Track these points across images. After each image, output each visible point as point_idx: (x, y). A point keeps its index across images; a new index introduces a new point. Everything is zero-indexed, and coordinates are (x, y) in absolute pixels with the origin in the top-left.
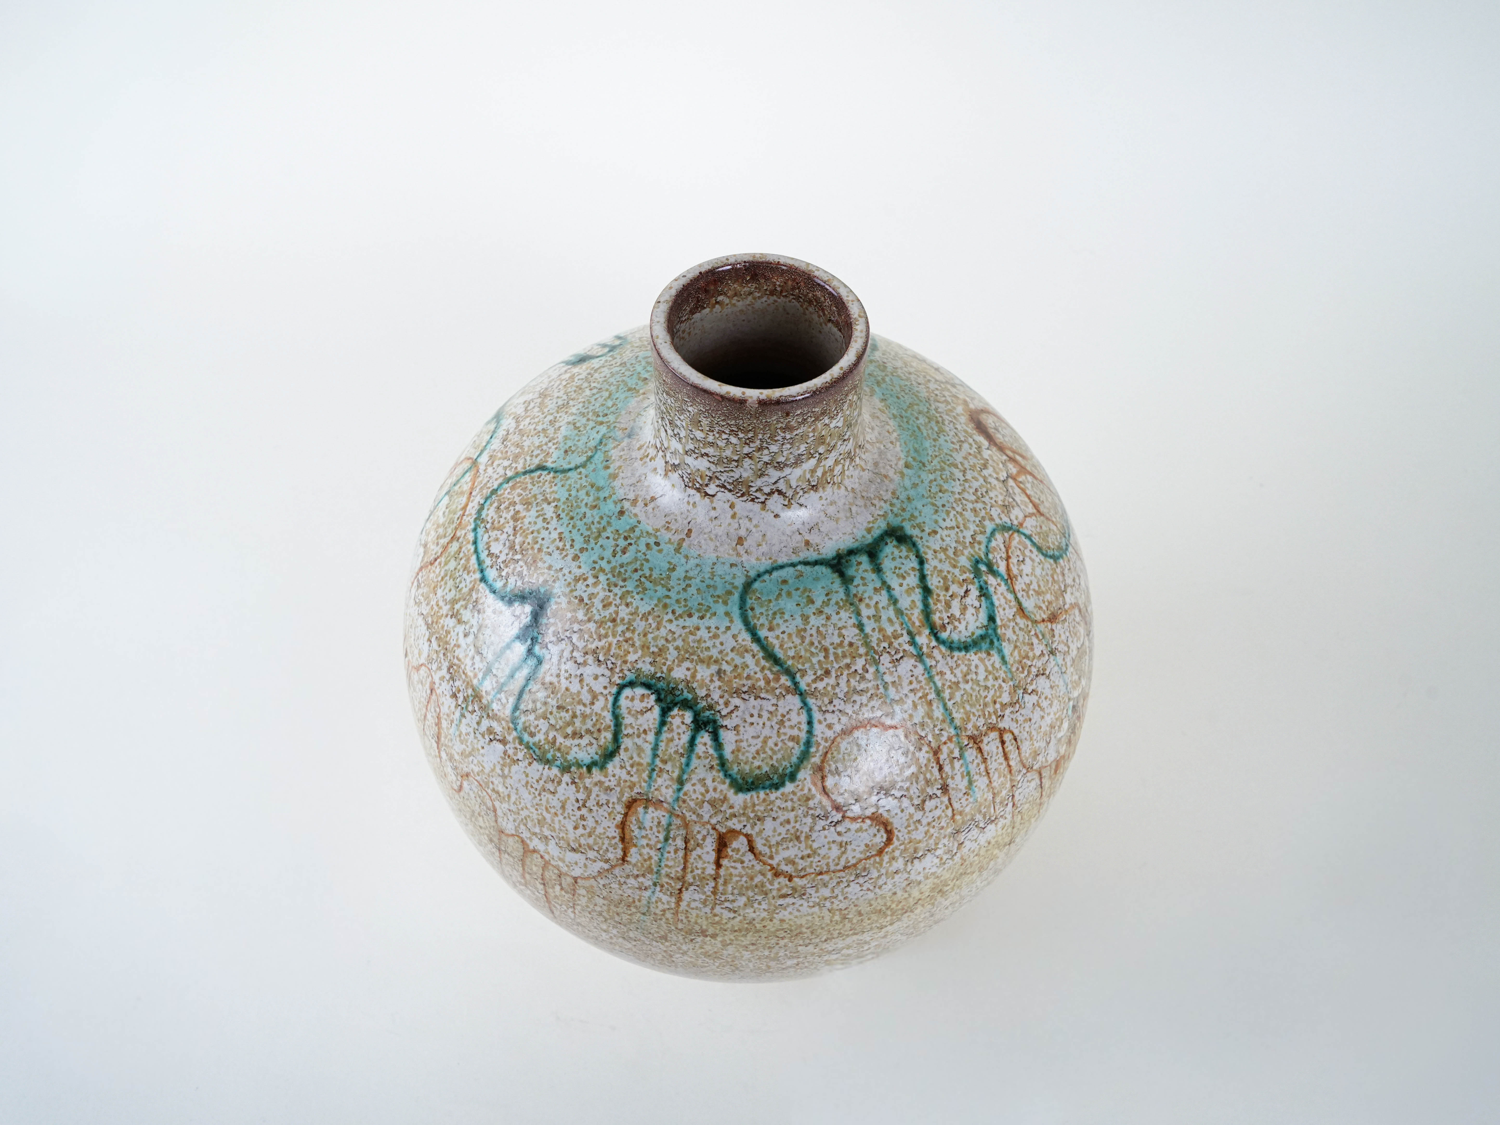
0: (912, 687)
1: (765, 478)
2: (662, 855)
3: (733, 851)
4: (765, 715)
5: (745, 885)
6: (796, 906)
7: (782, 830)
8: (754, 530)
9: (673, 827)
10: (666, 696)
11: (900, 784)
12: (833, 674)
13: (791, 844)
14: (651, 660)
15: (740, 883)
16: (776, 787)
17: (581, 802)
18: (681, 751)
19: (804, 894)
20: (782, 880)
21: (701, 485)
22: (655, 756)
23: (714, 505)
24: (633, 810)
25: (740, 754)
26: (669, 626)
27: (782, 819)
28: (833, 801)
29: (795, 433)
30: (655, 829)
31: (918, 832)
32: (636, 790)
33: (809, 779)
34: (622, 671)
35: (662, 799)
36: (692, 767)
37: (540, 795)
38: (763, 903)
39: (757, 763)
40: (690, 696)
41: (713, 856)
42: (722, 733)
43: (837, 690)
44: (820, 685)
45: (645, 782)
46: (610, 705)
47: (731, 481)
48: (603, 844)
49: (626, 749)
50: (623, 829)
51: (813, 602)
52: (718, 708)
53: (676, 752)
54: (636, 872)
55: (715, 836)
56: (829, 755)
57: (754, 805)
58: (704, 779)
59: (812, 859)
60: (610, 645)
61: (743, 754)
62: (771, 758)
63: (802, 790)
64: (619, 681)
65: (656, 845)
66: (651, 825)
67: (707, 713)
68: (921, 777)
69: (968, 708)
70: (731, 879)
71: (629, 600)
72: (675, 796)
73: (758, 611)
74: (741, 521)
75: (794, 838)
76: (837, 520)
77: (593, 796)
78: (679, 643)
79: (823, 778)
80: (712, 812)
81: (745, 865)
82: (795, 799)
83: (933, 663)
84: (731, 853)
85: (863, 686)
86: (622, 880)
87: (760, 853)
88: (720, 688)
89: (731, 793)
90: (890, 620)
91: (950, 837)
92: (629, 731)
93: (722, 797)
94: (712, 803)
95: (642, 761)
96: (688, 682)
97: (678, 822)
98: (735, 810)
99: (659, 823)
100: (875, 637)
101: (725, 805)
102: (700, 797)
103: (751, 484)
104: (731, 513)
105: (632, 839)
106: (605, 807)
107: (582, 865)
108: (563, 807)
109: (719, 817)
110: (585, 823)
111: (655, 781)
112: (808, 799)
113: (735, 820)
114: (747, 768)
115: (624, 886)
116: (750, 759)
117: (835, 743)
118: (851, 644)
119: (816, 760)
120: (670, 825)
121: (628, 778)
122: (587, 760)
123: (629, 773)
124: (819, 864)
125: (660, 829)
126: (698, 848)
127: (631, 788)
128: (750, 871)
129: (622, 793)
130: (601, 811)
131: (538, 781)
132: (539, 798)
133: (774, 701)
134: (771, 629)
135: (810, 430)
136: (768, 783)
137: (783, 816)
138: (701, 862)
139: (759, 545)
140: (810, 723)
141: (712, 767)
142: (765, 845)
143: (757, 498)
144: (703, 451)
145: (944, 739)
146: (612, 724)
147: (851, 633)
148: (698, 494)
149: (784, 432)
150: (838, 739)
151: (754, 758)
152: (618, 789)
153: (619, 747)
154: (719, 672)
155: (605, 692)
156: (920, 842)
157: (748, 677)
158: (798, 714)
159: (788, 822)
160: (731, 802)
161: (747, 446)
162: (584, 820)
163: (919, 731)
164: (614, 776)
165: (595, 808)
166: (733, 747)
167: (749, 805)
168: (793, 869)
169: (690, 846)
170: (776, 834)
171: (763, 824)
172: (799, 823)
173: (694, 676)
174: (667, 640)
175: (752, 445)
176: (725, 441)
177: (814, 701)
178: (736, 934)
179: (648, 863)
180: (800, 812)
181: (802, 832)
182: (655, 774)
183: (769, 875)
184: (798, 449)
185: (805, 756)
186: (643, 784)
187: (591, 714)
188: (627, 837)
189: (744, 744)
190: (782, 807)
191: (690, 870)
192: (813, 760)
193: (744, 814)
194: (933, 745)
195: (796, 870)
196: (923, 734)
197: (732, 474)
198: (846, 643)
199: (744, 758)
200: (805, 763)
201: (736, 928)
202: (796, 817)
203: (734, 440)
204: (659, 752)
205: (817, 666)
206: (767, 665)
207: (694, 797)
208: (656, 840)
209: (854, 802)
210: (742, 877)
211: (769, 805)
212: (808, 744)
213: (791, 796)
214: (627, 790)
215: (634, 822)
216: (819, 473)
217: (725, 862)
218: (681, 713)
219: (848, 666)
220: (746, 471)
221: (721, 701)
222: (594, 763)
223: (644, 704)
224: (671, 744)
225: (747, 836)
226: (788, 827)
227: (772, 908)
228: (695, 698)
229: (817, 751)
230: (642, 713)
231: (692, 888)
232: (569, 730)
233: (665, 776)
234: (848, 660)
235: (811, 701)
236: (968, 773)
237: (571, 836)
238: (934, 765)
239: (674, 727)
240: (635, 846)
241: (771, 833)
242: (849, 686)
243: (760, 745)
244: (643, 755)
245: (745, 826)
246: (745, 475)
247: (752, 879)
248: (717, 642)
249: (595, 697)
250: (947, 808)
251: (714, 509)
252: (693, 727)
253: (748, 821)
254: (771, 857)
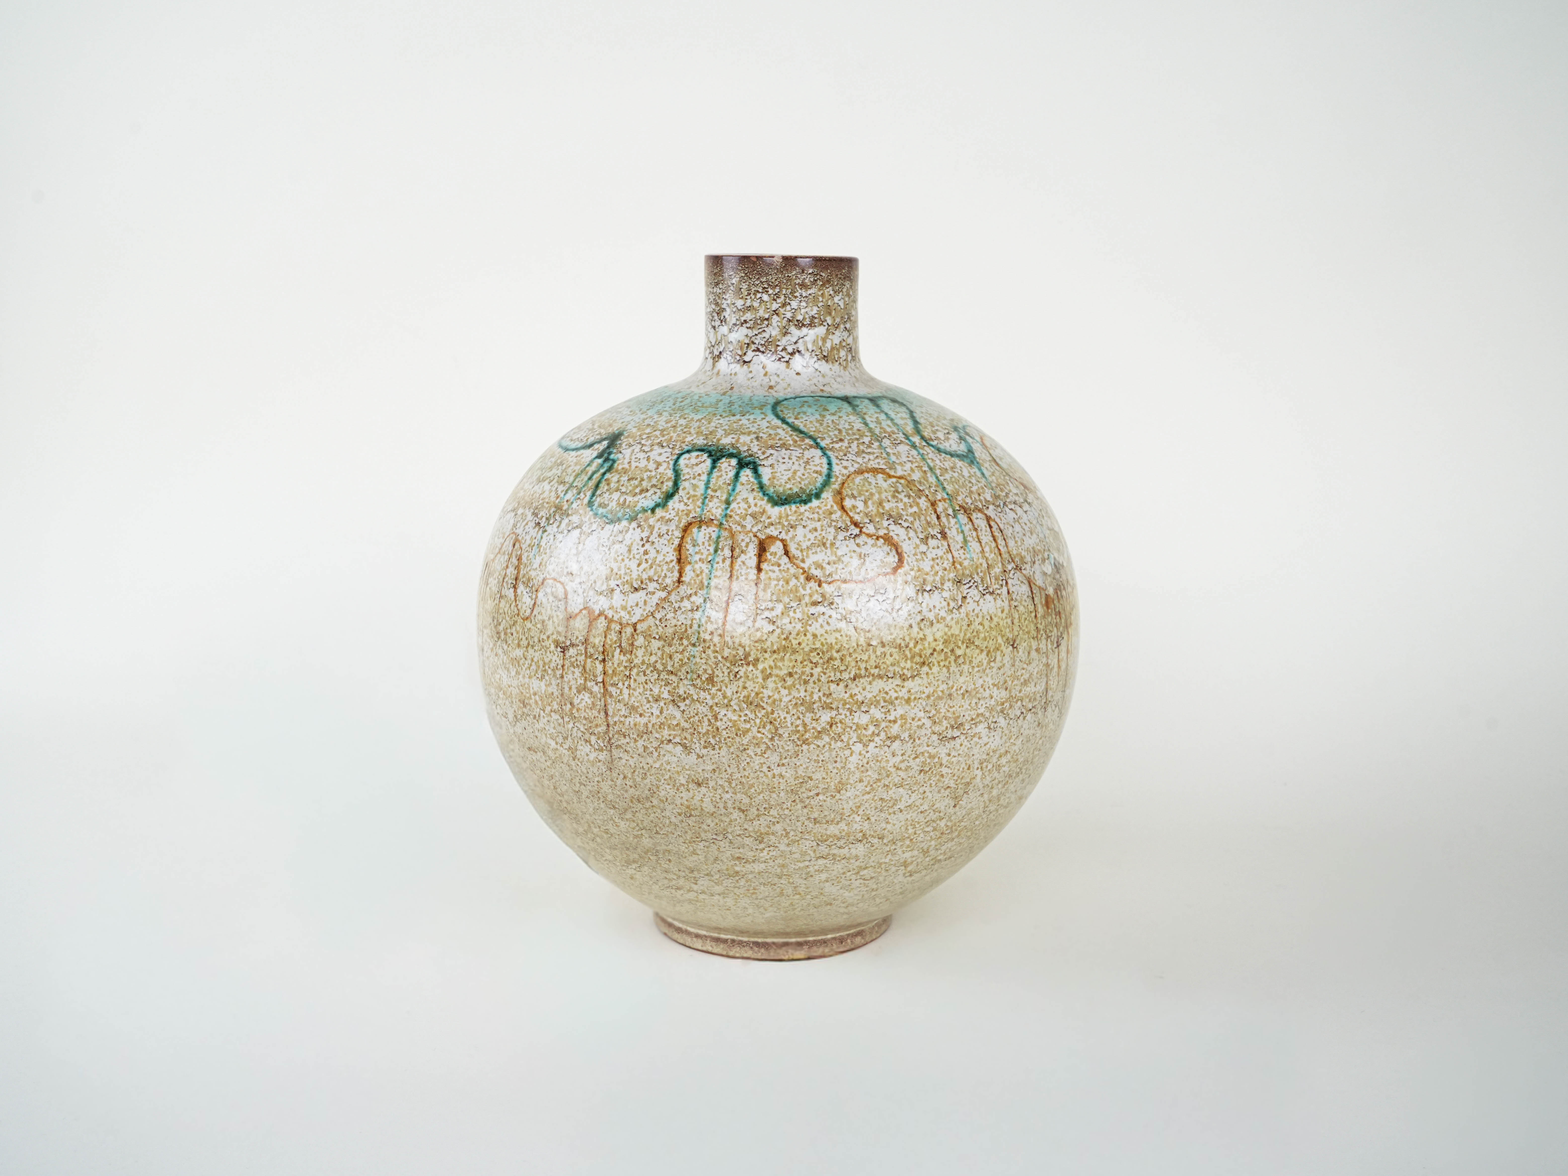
0: (909, 459)
1: (788, 337)
2: (712, 567)
3: (771, 555)
4: (794, 459)
5: (782, 590)
6: (826, 617)
7: (811, 536)
8: (781, 382)
9: (722, 539)
10: (716, 454)
11: (905, 517)
12: (846, 441)
13: (819, 549)
14: (704, 437)
15: (777, 588)
16: (805, 502)
17: (645, 540)
18: (729, 482)
19: (832, 603)
20: (813, 584)
21: (741, 356)
22: (707, 488)
23: (750, 369)
24: (689, 532)
25: (775, 481)
26: (717, 422)
27: (810, 527)
28: (851, 518)
29: (809, 292)
30: (706, 544)
31: (925, 563)
32: (691, 516)
33: (831, 499)
34: (681, 447)
35: (713, 518)
36: (737, 490)
37: (609, 549)
38: (797, 611)
39: (788, 486)
40: (735, 451)
41: (754, 561)
42: (760, 469)
43: (850, 449)
44: (837, 446)
45: (699, 507)
46: (671, 466)
47: (763, 343)
48: (662, 571)
49: (684, 489)
50: (680, 551)
51: (828, 410)
52: (757, 456)
53: (724, 483)
54: (689, 592)
55: (757, 542)
56: (846, 485)
57: (787, 516)
58: (747, 499)
59: (837, 565)
60: (671, 437)
61: (778, 480)
62: (800, 483)
63: (826, 505)
64: (678, 452)
65: (707, 558)
66: (704, 540)
67: (749, 459)
68: (923, 518)
69: (957, 487)
70: (770, 584)
71: (686, 416)
72: (723, 514)
73: (786, 412)
74: (771, 377)
75: (821, 544)
76: (844, 386)
77: (656, 529)
78: (726, 427)
79: (842, 499)
80: (754, 523)
81: (781, 568)
82: (821, 512)
83: (925, 453)
84: (769, 557)
85: (869, 450)
86: (677, 605)
87: (794, 556)
88: (758, 445)
89: (768, 507)
90: (889, 426)
91: (954, 584)
92: (687, 477)
93: (761, 510)
94: (753, 516)
95: (697, 494)
96: (733, 444)
97: (725, 534)
98: (772, 519)
99: (710, 538)
100: (877, 431)
101: (764, 516)
102: (744, 512)
103: (778, 343)
104: (764, 372)
105: (687, 557)
106: (666, 536)
107: (641, 604)
108: (629, 551)
109: (760, 526)
110: (647, 557)
111: (708, 505)
112: (831, 513)
113: (772, 528)
114: (781, 490)
115: (678, 613)
116: (783, 483)
117: (850, 478)
118: (859, 430)
119: (836, 486)
120: (719, 537)
121: (685, 508)
122: (651, 504)
123: (686, 504)
124: (843, 571)
125: (711, 543)
126: (742, 555)
127: (687, 515)
128: (785, 575)
129: (680, 521)
130: (662, 541)
131: (609, 539)
132: (608, 552)
133: (802, 451)
134: (796, 419)
135: (820, 293)
136: (798, 499)
137: (811, 525)
138: (744, 568)
139: (785, 389)
140: (830, 464)
141: (753, 490)
142: (797, 549)
143: (783, 357)
144: (743, 319)
145: (939, 497)
146: (673, 476)
147: (858, 425)
148: (739, 365)
149: (801, 289)
150: (853, 476)
151: (786, 483)
152: (677, 518)
153: (678, 489)
154: (757, 438)
155: (667, 460)
156: (927, 574)
157: (780, 439)
158: (820, 459)
159: (816, 530)
160: (769, 513)
161: (774, 302)
162: (647, 554)
163: (918, 486)
164: (673, 509)
165: (656, 541)
166: (770, 476)
167: (783, 515)
168: (821, 574)
169: (736, 554)
170: (806, 539)
171: (795, 531)
172: (824, 532)
173: (737, 441)
174: (716, 427)
175: (779, 301)
176: (759, 301)
177: (832, 453)
178: (775, 656)
179: (700, 578)
180: (825, 523)
181: (827, 539)
182: (707, 500)
183: (802, 578)
184: (812, 310)
185: (826, 483)
186: (698, 510)
187: (656, 475)
188: (683, 557)
189: (778, 474)
190: (810, 517)
191: (735, 577)
192: (833, 486)
193: (779, 523)
194: (930, 497)
195: (824, 576)
196: (921, 488)
197: (764, 335)
198: (855, 428)
199: (778, 483)
200: (827, 488)
201: (775, 648)
202: (822, 526)
203: (765, 297)
204: (711, 485)
205: (833, 436)
206: (795, 434)
207: (739, 512)
208: (707, 553)
209: (868, 521)
210: (779, 580)
211: (800, 515)
212: (829, 476)
213: (817, 510)
214: (685, 517)
215: (689, 542)
216: (829, 345)
217: (764, 566)
218: (728, 460)
219: (857, 439)
220: (773, 331)
221: (759, 452)
222: (658, 505)
223: (699, 459)
224: (720, 479)
225: (782, 541)
226: (815, 534)
227: (806, 617)
228: (739, 453)
229: (836, 481)
230: (697, 465)
231: (737, 598)
232: (637, 490)
233: (715, 500)
234: (858, 437)
235: (829, 453)
236: (962, 532)
237: (635, 576)
238: (933, 512)
239: (723, 469)
240: (690, 563)
241: (801, 539)
242: (859, 449)
243: (791, 475)
244: (697, 490)
245: (780, 532)
246: (774, 333)
247: (787, 583)
248: (755, 425)
249: (659, 465)
250: (947, 552)
251: (751, 372)
252: (737, 466)
253: (783, 528)
254: (803, 561)
